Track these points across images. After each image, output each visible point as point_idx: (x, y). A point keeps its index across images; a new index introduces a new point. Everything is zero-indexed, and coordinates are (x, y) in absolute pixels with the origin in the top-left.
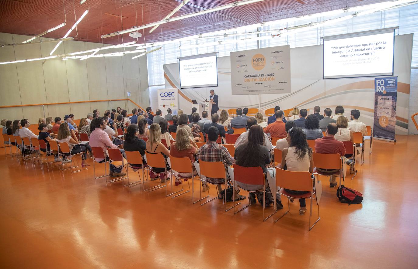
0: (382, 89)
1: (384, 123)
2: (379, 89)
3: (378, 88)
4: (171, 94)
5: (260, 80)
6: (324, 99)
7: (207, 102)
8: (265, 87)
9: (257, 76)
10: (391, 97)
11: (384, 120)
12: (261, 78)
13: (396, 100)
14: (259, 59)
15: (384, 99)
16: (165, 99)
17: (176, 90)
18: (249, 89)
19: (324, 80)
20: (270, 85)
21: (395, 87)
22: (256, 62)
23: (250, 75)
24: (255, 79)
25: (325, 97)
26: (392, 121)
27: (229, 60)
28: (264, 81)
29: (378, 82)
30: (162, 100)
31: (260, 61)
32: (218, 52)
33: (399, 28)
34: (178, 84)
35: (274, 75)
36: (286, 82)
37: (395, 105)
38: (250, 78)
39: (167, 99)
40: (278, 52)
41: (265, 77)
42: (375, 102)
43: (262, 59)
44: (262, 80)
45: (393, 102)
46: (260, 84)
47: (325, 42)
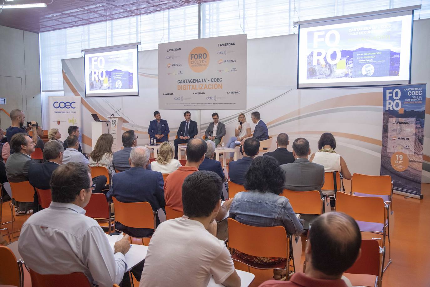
0: (397, 105)
1: (400, 164)
2: (390, 106)
3: (390, 104)
4: (71, 104)
5: (200, 88)
6: (297, 121)
7: (114, 119)
8: (207, 98)
9: (197, 81)
10: (413, 120)
11: (399, 159)
12: (203, 85)
13: (424, 124)
14: (199, 54)
15: (401, 123)
16: (60, 112)
17: (77, 99)
18: (184, 102)
19: (298, 91)
20: (216, 96)
21: (421, 102)
22: (195, 60)
23: (186, 80)
24: (193, 86)
25: (299, 118)
26: (415, 162)
27: (156, 56)
28: (206, 89)
29: (390, 93)
30: (56, 112)
31: (201, 58)
32: (140, 43)
33: (421, 8)
34: (81, 90)
35: (221, 80)
36: (239, 93)
37: (420, 134)
38: (185, 84)
39: (63, 112)
40: (228, 44)
41: (207, 83)
42: (383, 127)
43: (205, 55)
44: (203, 87)
45: (417, 128)
46: (200, 93)
47: (300, 29)
